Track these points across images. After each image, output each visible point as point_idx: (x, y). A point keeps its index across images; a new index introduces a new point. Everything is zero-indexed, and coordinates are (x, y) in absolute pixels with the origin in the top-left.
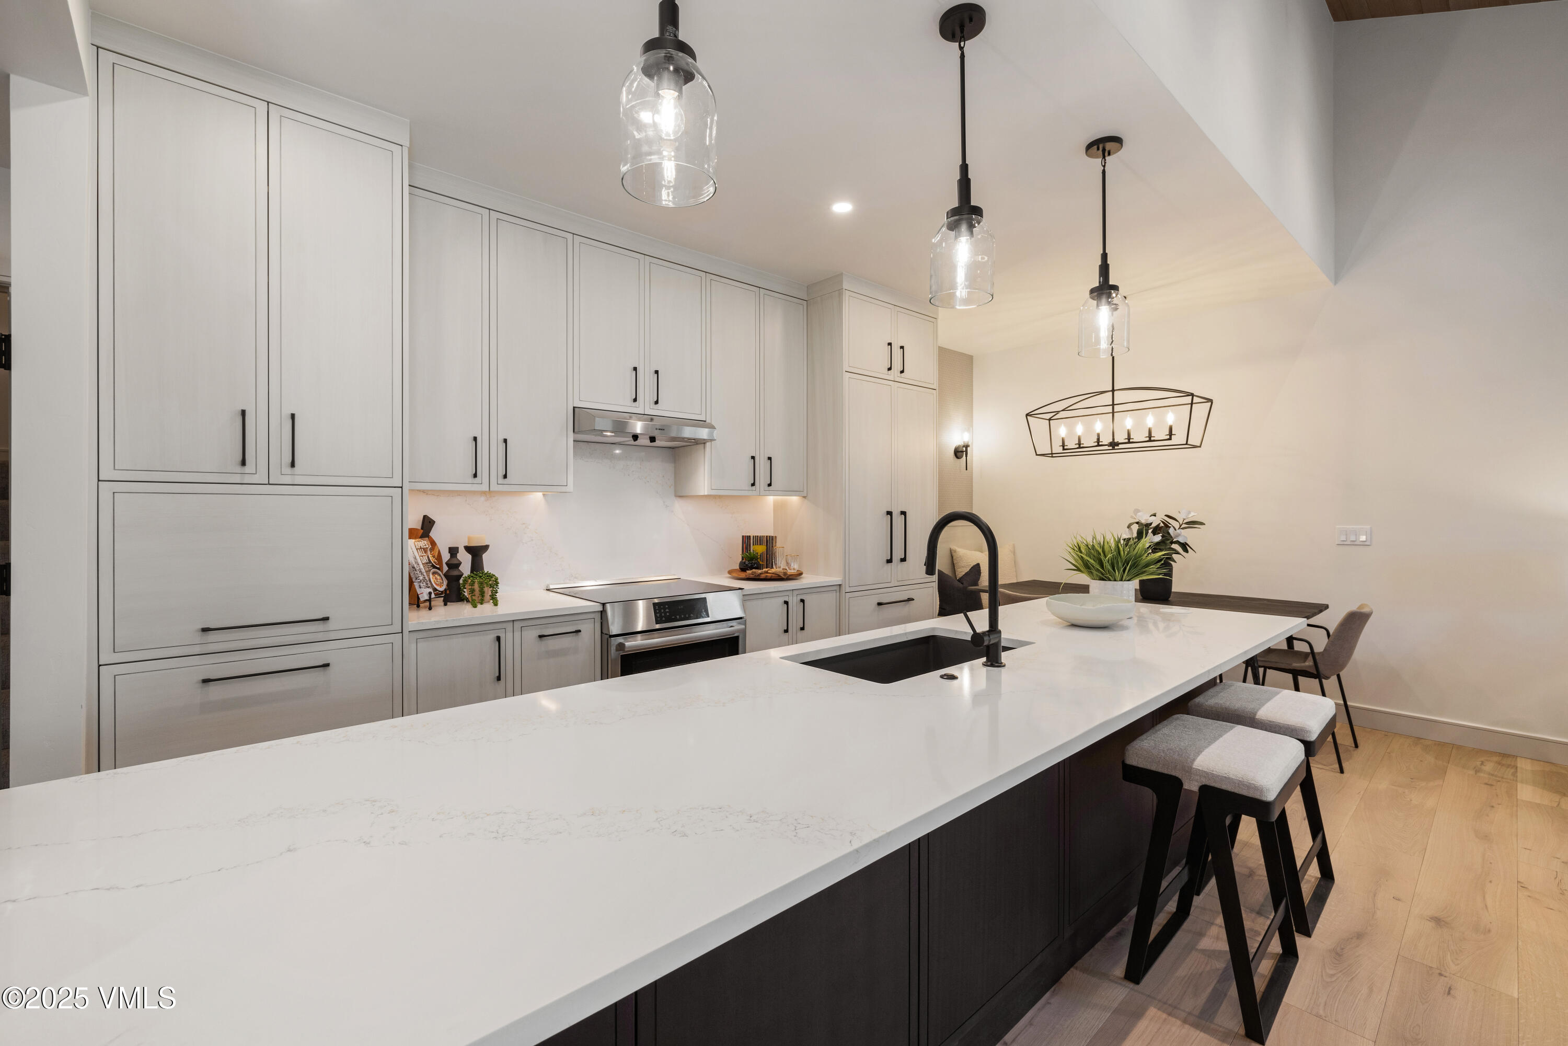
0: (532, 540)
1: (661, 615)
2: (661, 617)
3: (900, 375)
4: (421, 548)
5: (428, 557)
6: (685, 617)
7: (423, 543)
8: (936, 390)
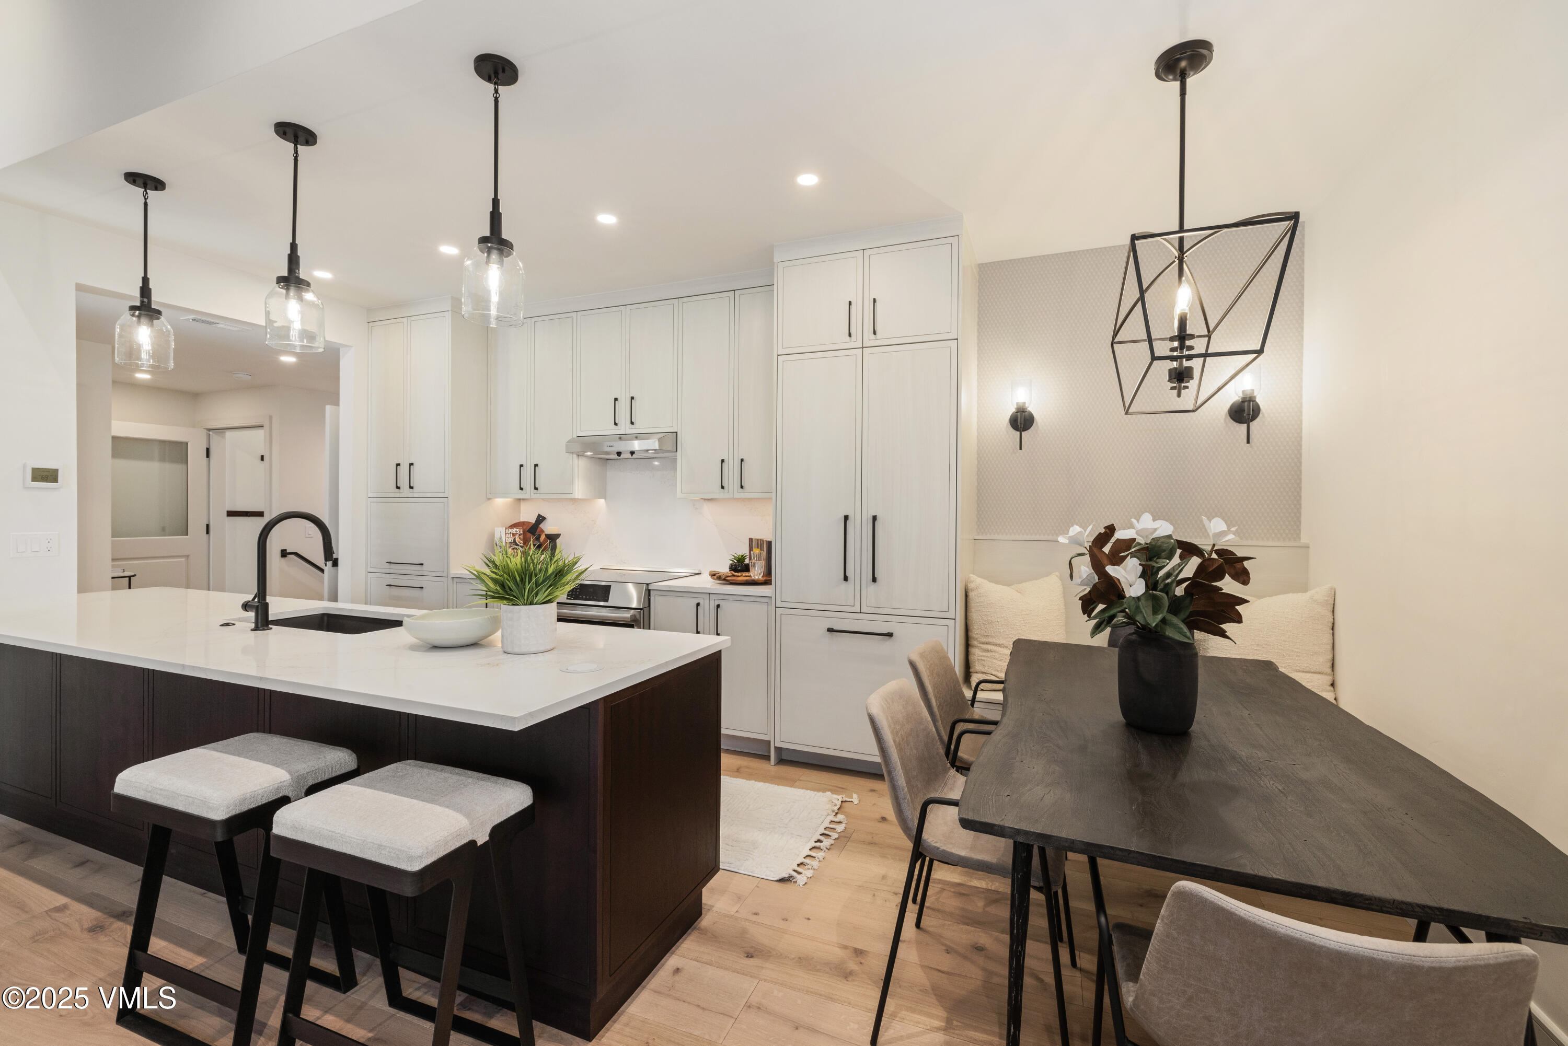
3: (872, 336)
4: (511, 533)
5: (515, 539)
6: (590, 597)
7: (514, 531)
8: (957, 339)
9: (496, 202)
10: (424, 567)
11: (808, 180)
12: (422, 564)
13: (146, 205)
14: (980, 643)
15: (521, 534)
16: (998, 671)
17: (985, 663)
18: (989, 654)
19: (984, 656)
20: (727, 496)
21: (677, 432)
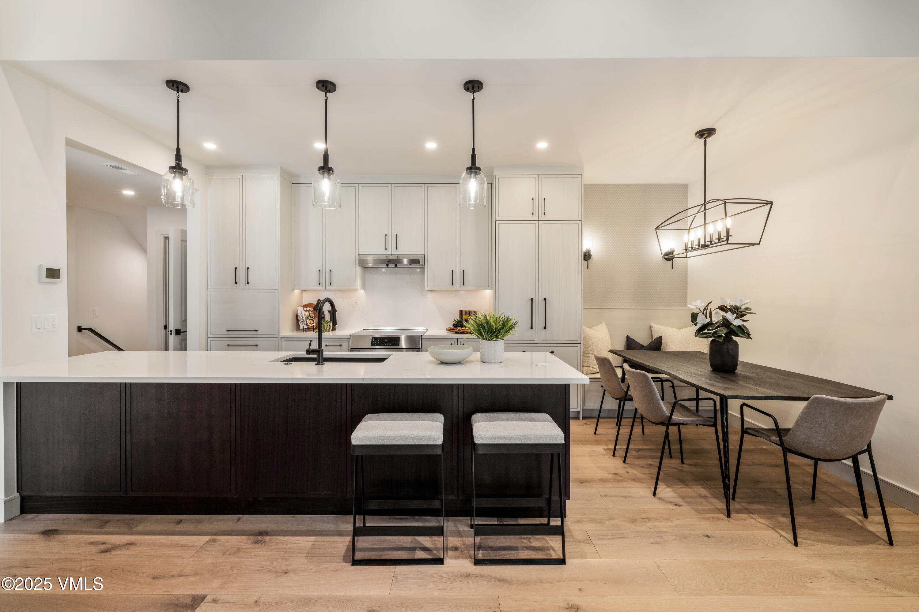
0: (359, 309)
1: (375, 342)
2: (375, 343)
3: (543, 216)
4: (307, 310)
5: (309, 314)
6: (387, 344)
7: (308, 309)
8: (581, 220)
9: (474, 149)
10: (258, 333)
11: (542, 145)
12: (257, 331)
13: (178, 101)
14: (585, 354)
15: (312, 311)
16: (593, 365)
17: (588, 362)
18: (589, 358)
19: (587, 359)
20: (454, 289)
21: (424, 255)
